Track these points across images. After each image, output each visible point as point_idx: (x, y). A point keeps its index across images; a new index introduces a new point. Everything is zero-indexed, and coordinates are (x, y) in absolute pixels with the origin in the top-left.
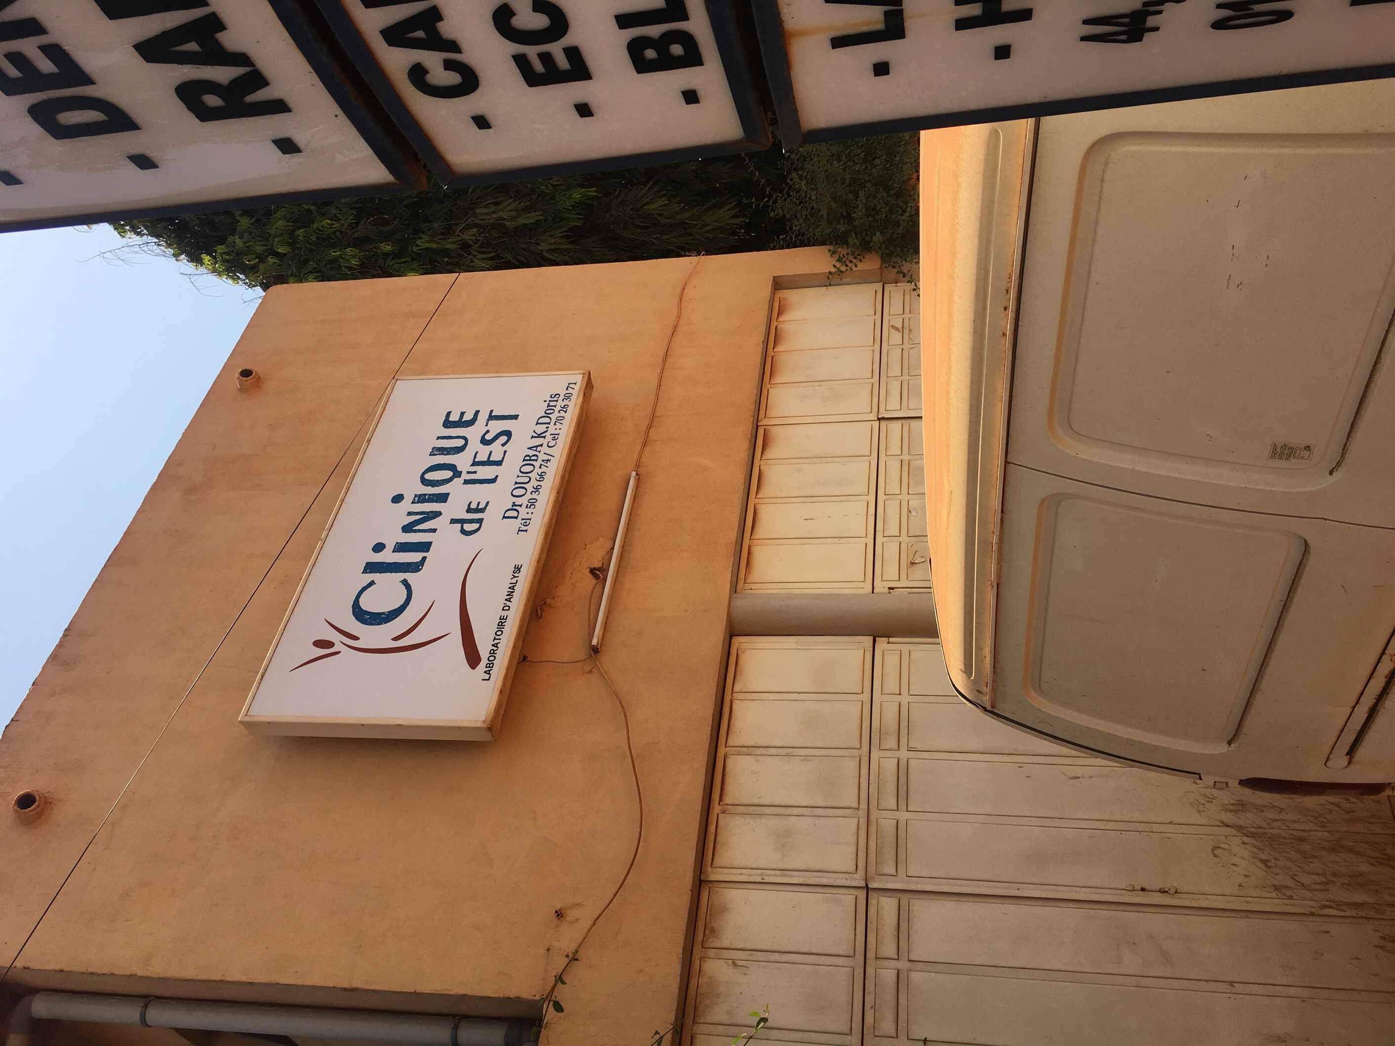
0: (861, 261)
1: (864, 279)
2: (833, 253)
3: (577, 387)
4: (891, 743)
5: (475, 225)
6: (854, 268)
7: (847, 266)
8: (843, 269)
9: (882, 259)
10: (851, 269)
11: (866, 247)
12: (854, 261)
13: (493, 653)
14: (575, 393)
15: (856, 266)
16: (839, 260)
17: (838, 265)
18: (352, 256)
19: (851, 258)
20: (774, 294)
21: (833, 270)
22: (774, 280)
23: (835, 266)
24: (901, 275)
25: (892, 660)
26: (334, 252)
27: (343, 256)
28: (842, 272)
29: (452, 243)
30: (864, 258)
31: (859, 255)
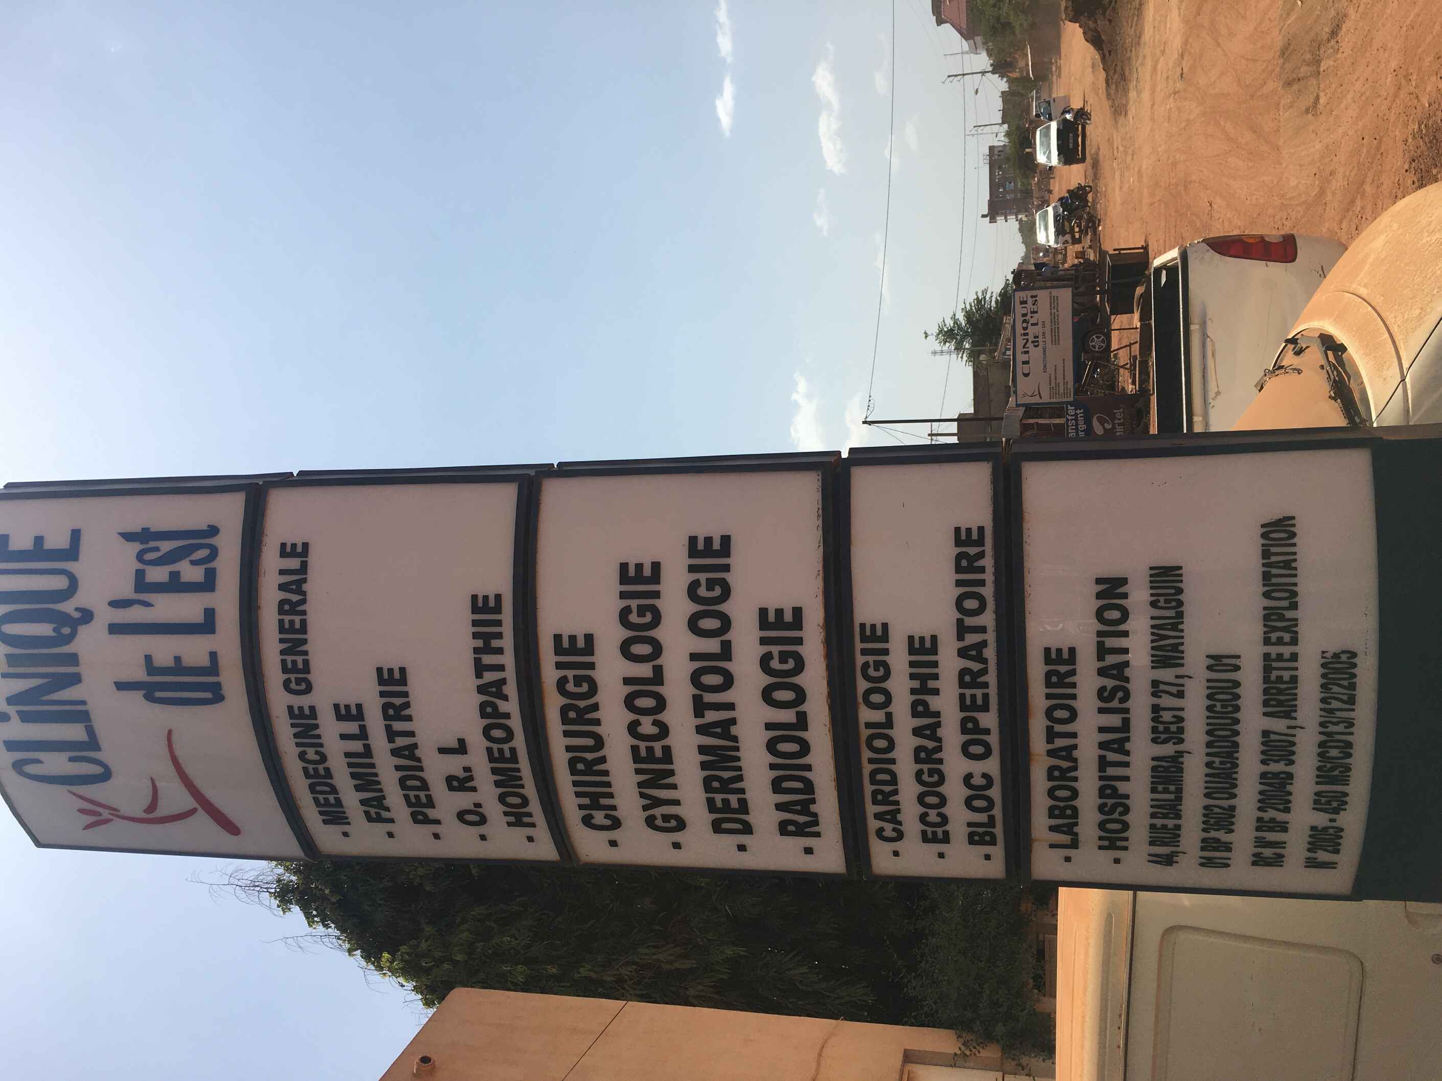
0: (983, 1048)
1: (986, 1067)
2: (959, 1037)
5: (634, 963)
6: (978, 1055)
7: (971, 1051)
8: (968, 1053)
9: (1003, 1049)
10: (975, 1054)
11: (988, 1037)
12: (978, 1047)
15: (979, 1052)
16: (964, 1044)
17: (963, 1048)
18: (520, 972)
19: (975, 1044)
20: (904, 1066)
21: (959, 1052)
22: (904, 1053)
23: (960, 1049)
24: (1020, 1068)
26: (506, 967)
27: (513, 973)
28: (967, 1056)
29: (611, 975)
30: (986, 1046)
31: (981, 1043)
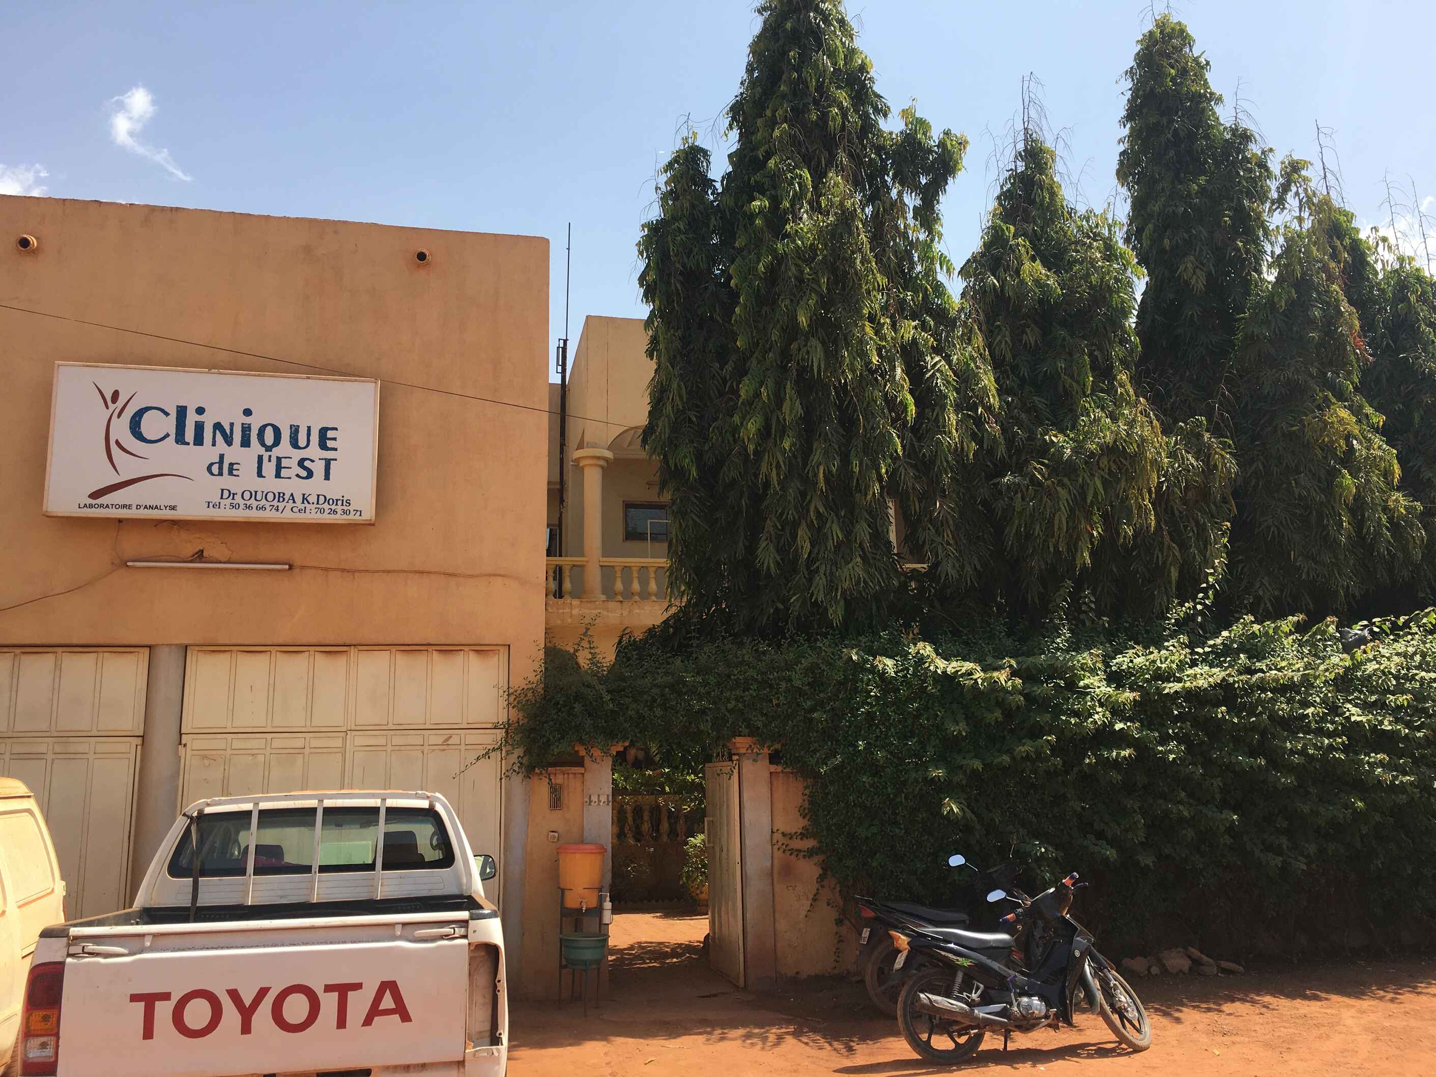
3: (357, 517)
4: (58, 749)
13: (101, 506)
14: (351, 517)
25: (122, 748)
